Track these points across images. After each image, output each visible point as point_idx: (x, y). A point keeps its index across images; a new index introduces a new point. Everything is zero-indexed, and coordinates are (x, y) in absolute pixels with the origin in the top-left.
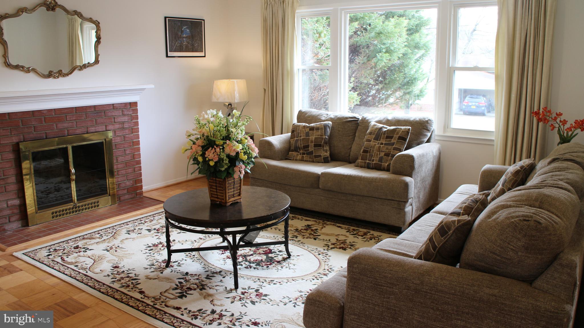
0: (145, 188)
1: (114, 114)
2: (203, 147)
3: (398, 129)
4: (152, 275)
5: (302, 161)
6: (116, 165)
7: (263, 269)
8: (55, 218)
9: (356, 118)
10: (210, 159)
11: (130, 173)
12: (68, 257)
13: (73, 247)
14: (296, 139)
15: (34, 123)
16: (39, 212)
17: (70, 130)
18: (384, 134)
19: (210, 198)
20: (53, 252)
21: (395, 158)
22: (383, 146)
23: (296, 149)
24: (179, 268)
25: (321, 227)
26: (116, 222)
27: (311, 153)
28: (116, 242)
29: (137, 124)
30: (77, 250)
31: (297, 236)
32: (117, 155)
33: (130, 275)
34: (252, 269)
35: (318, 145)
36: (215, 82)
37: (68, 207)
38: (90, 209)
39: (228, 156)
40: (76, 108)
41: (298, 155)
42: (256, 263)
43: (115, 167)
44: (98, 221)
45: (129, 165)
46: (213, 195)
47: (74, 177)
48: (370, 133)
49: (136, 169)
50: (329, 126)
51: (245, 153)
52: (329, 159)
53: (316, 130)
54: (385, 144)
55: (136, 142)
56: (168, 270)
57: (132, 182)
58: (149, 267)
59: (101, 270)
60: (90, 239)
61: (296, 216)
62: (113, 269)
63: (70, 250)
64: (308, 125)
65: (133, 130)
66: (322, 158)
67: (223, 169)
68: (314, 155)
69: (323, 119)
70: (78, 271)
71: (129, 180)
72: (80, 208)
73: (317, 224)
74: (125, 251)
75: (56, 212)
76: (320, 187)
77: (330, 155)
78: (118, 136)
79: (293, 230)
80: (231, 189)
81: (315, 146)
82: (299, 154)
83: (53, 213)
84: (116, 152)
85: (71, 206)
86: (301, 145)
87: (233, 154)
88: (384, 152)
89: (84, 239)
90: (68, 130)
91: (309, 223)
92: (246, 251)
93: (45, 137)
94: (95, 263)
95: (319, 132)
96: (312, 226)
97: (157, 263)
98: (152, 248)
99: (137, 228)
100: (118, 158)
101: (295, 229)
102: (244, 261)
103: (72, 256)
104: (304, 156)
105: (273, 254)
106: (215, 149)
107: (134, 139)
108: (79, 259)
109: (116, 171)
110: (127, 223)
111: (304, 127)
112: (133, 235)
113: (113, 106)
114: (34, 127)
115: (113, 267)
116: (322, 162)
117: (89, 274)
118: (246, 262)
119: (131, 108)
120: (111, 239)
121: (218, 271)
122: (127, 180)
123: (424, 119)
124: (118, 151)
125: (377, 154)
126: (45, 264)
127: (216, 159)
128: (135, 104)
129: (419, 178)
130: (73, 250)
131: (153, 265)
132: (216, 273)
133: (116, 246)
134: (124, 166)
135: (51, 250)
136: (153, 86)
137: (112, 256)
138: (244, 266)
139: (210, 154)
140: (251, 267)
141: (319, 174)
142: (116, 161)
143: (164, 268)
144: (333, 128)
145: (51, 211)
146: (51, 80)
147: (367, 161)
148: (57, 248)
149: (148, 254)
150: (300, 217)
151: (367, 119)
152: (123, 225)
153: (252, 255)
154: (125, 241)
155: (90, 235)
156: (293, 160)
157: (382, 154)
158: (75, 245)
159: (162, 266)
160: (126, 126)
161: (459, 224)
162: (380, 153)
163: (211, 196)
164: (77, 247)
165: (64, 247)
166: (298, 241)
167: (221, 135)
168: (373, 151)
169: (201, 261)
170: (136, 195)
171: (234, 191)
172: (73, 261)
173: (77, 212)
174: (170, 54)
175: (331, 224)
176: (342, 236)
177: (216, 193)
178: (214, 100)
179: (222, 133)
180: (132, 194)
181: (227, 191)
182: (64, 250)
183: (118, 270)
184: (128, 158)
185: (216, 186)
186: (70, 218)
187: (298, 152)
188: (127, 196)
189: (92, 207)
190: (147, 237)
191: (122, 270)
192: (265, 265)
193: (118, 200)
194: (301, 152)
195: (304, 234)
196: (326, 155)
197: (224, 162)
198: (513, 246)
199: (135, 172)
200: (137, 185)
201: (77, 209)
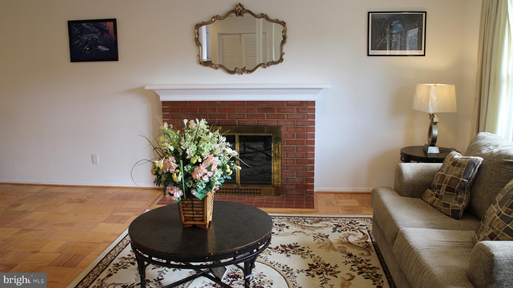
0: (316, 189)
1: (286, 111)
11: (301, 170)
15: (208, 112)
17: (241, 121)
23: (434, 187)
27: (442, 197)
35: (450, 189)
36: (420, 86)
37: (231, 187)
38: (252, 194)
40: (248, 102)
41: (431, 195)
43: (284, 161)
47: (238, 162)
49: (308, 168)
52: (461, 214)
53: (458, 166)
55: (310, 141)
57: (301, 180)
65: (308, 129)
66: (450, 209)
68: (443, 201)
71: (300, 177)
72: (242, 191)
77: (465, 208)
80: (188, 210)
81: (448, 189)
84: (286, 147)
85: (234, 188)
90: (238, 121)
93: (217, 124)
107: (308, 138)
113: (289, 103)
114: (209, 114)
119: (307, 107)
122: (296, 176)
128: (313, 103)
141: (399, 231)
144: (481, 169)
170: (306, 193)
173: (239, 193)
174: (371, 52)
180: (300, 191)
181: (182, 212)
187: (433, 192)
188: (295, 192)
189: (254, 193)
196: (457, 207)
199: (306, 170)
200: (306, 184)
201: (239, 191)
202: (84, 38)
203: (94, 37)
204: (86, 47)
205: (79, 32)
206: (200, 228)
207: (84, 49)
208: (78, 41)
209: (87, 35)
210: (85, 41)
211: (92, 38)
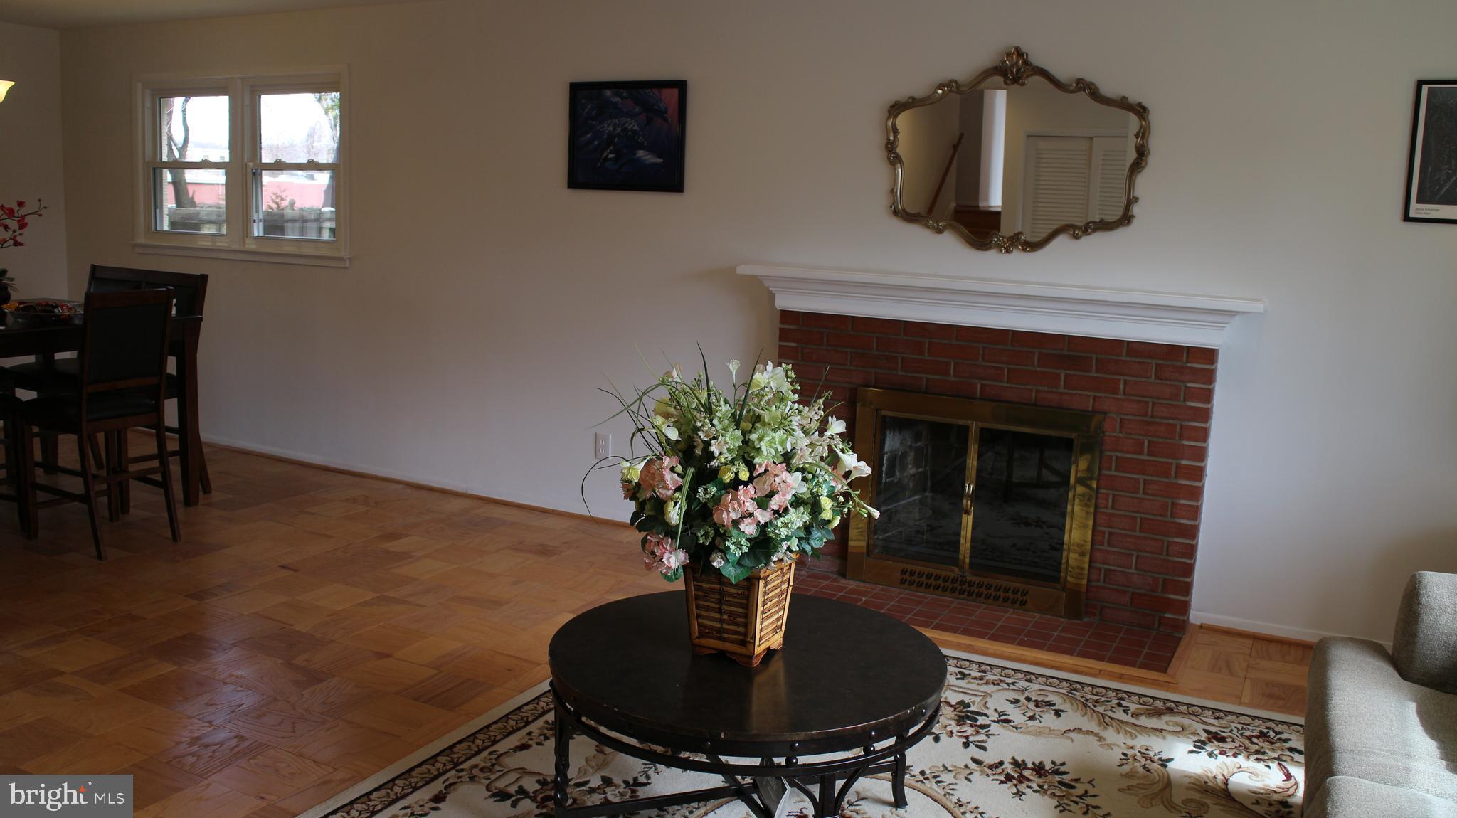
0: (1196, 615)
1: (1126, 371)
8: (907, 586)
16: (873, 555)
17: (990, 385)
37: (943, 574)
47: (970, 505)
49: (1176, 549)
55: (1190, 467)
57: (1148, 580)
65: (1186, 432)
71: (1146, 571)
72: (972, 588)
75: (913, 574)
78: (1128, 436)
83: (904, 572)
85: (952, 575)
90: (982, 385)
93: (924, 388)
100: (1117, 497)
109: (1101, 532)
114: (903, 358)
119: (1190, 365)
122: (1137, 569)
128: (1209, 355)
134: (1131, 527)
142: (1107, 504)
145: (902, 566)
170: (1160, 624)
173: (963, 593)
174: (1416, 210)
180: (1144, 614)
184: (1152, 507)
188: (1127, 614)
189: (1005, 600)
199: (1167, 554)
200: (1166, 595)
201: (965, 586)
202: (604, 127)
203: (629, 127)
204: (608, 151)
205: (594, 112)
206: (734, 661)
207: (603, 157)
208: (590, 135)
209: (613, 120)
210: (606, 136)
211: (625, 130)
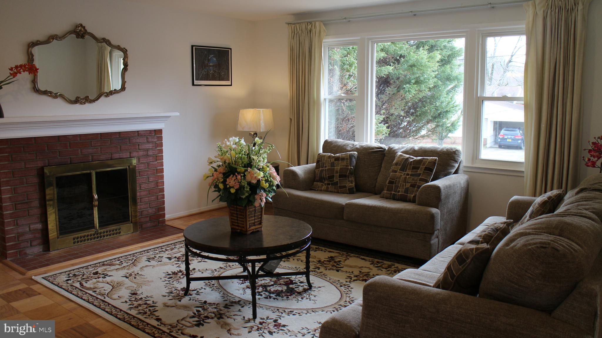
0: (167, 217)
1: (138, 141)
2: (224, 174)
3: (424, 160)
4: (170, 303)
5: (327, 191)
6: (139, 192)
7: (283, 300)
8: (76, 244)
9: (383, 149)
10: (231, 186)
11: (153, 201)
12: (86, 283)
13: (92, 273)
14: (321, 169)
15: (59, 148)
16: (60, 237)
17: (95, 156)
18: (411, 164)
19: (231, 225)
20: (72, 277)
21: (421, 189)
22: (409, 177)
23: (321, 180)
24: (198, 297)
25: (344, 258)
26: (136, 250)
27: (336, 183)
28: (136, 269)
29: (161, 151)
30: (96, 276)
31: (320, 268)
32: (141, 182)
33: (148, 302)
34: (272, 299)
35: (342, 176)
36: (241, 111)
37: (90, 233)
38: (112, 236)
39: (249, 184)
40: (101, 134)
41: (322, 185)
42: (276, 293)
43: (138, 194)
44: (119, 247)
45: (152, 193)
46: (234, 223)
47: (96, 203)
48: (396, 164)
49: (159, 197)
50: (354, 156)
51: (267, 181)
52: (355, 190)
53: (341, 160)
54: (412, 175)
55: (160, 169)
56: (187, 298)
57: (154, 210)
58: (167, 294)
59: (119, 297)
60: (110, 265)
61: (320, 247)
62: (131, 295)
63: (89, 275)
64: (333, 155)
65: (158, 158)
66: (347, 188)
67: (244, 197)
68: (339, 185)
69: (349, 149)
70: (95, 297)
71: (152, 207)
72: (101, 235)
73: (341, 256)
74: (144, 278)
75: (77, 238)
76: (344, 218)
77: (356, 185)
78: (142, 163)
79: (315, 261)
80: (252, 217)
81: (341, 176)
82: (324, 184)
83: (74, 239)
84: (140, 179)
85: (93, 233)
86: (326, 175)
87: (254, 182)
88: (410, 183)
89: (104, 265)
90: (92, 156)
91: (333, 255)
92: (266, 282)
93: (69, 162)
94: (114, 290)
95: (345, 163)
96: (335, 258)
97: (175, 291)
98: (171, 276)
99: (157, 256)
100: (141, 185)
101: (318, 260)
102: (263, 291)
103: (91, 281)
104: (329, 186)
105: (294, 285)
106: (236, 176)
107: (158, 167)
108: (98, 285)
109: (139, 199)
110: (148, 251)
111: (330, 157)
112: (153, 263)
113: (138, 133)
114: (59, 151)
115: (131, 294)
116: (347, 193)
117: (107, 299)
118: (266, 293)
119: (156, 136)
120: (131, 266)
121: (237, 300)
122: (150, 207)
123: (451, 150)
124: (141, 178)
125: (403, 186)
126: (64, 289)
127: (237, 187)
128: (160, 131)
129: (446, 210)
130: (92, 275)
131: (172, 293)
132: (235, 302)
133: (136, 273)
134: (147, 194)
135: (71, 275)
136: (178, 114)
137: (131, 283)
138: (264, 296)
139: (231, 181)
140: (270, 297)
141: (343, 205)
142: (139, 188)
143: (182, 297)
144: (358, 158)
145: (73, 237)
146: (78, 106)
147: (393, 192)
148: (77, 274)
149: (168, 282)
150: (323, 248)
151: (393, 149)
152: (143, 253)
153: (272, 285)
154: (144, 268)
155: (110, 261)
156: (318, 190)
157: (408, 185)
158: (94, 271)
159: (180, 294)
160: (150, 153)
161: (477, 253)
162: (406, 184)
163: (232, 223)
164: (96, 273)
165: (84, 272)
166: (320, 273)
167: (243, 162)
168: (399, 182)
169: (220, 290)
170: (159, 223)
171: (255, 219)
172: (92, 286)
173: (98, 238)
174: (196, 82)
175: (355, 256)
176: (365, 268)
177: (236, 221)
178: (240, 129)
179: (243, 160)
180: (154, 222)
181: (248, 219)
182: (83, 275)
183: (137, 297)
184: (152, 185)
185: (237, 214)
186: (91, 244)
187: (323, 183)
188: (149, 224)
189: (113, 234)
190: (167, 264)
191: (140, 297)
192: (285, 296)
193: (140, 228)
194: (326, 182)
195: (327, 266)
196: (351, 186)
197: (245, 189)
198: (531, 274)
199: (158, 200)
200: (159, 213)
201: (99, 235)
